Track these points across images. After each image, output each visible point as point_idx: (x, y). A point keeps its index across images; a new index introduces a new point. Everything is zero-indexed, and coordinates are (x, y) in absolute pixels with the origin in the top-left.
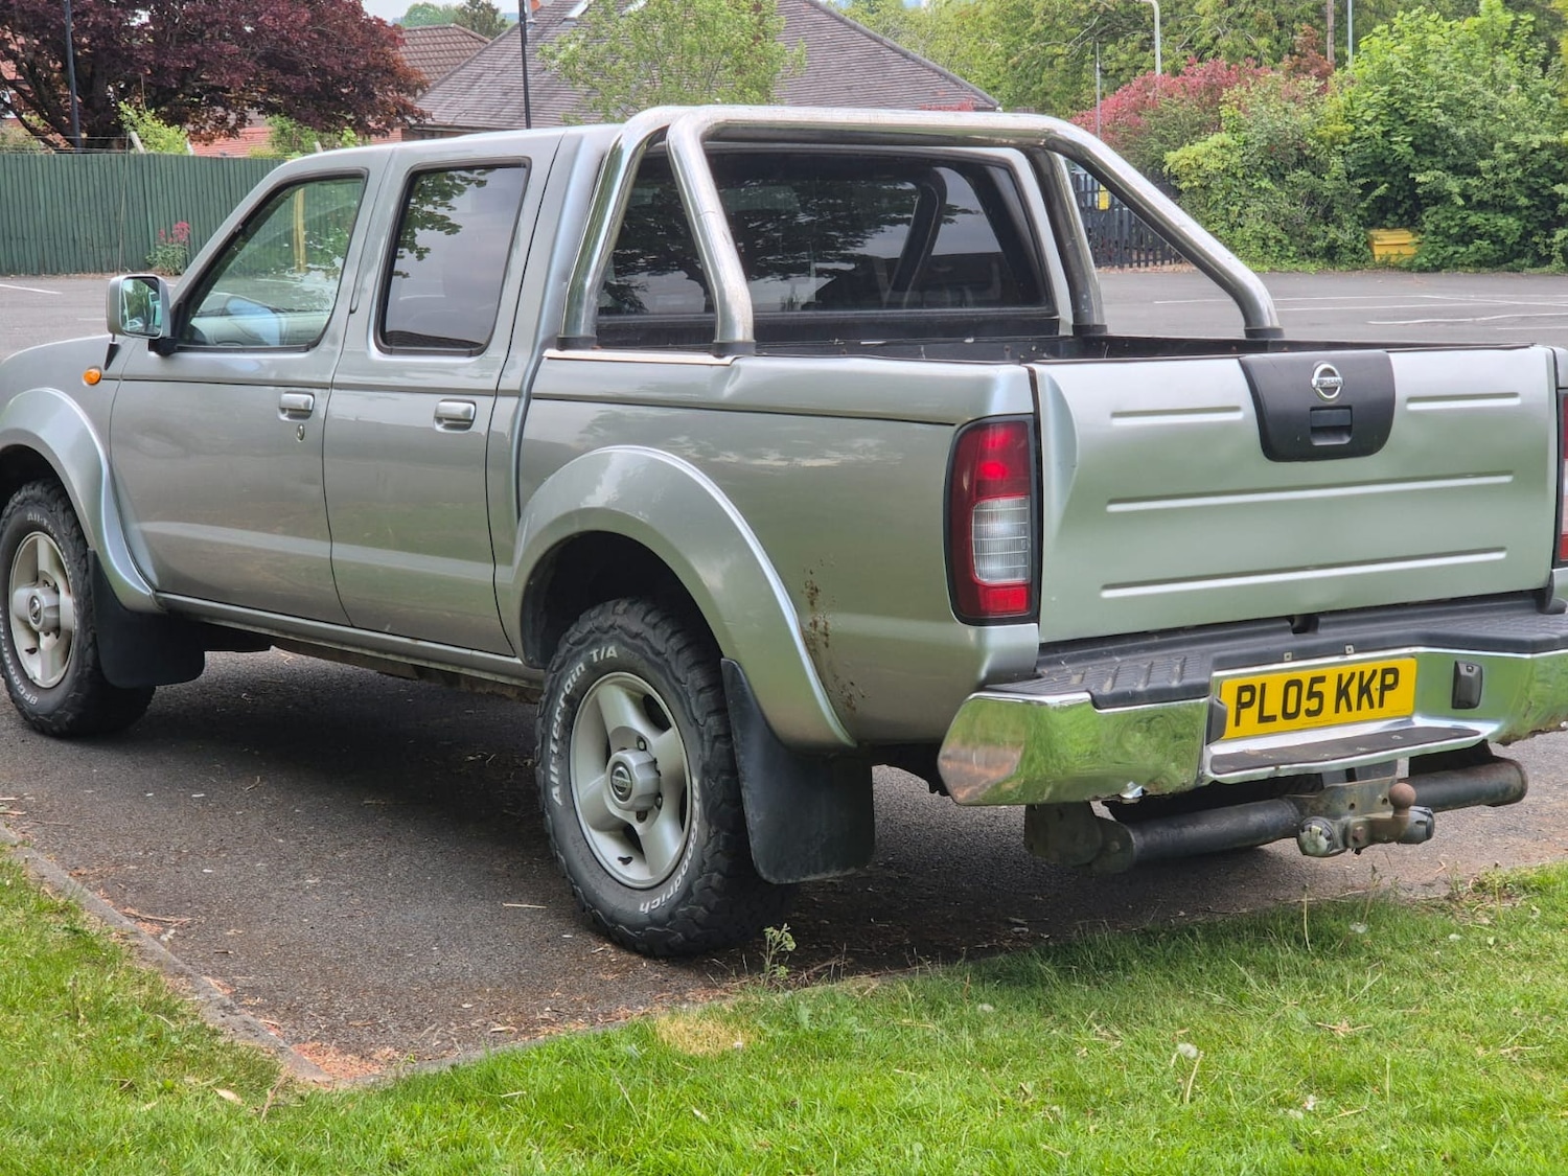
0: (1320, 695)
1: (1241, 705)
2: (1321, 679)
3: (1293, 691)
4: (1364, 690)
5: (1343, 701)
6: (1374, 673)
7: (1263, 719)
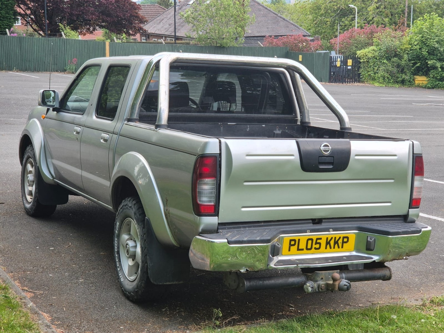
0: (320, 244)
1: (291, 245)
2: (321, 239)
3: (310, 242)
4: (336, 242)
5: (328, 246)
6: (340, 238)
7: (298, 249)
